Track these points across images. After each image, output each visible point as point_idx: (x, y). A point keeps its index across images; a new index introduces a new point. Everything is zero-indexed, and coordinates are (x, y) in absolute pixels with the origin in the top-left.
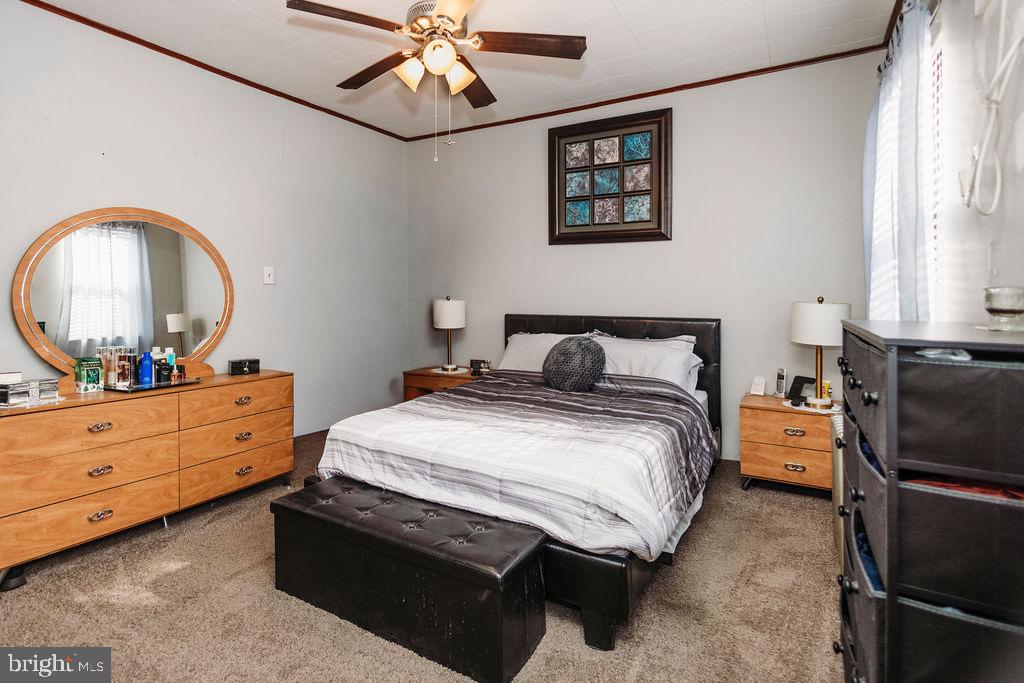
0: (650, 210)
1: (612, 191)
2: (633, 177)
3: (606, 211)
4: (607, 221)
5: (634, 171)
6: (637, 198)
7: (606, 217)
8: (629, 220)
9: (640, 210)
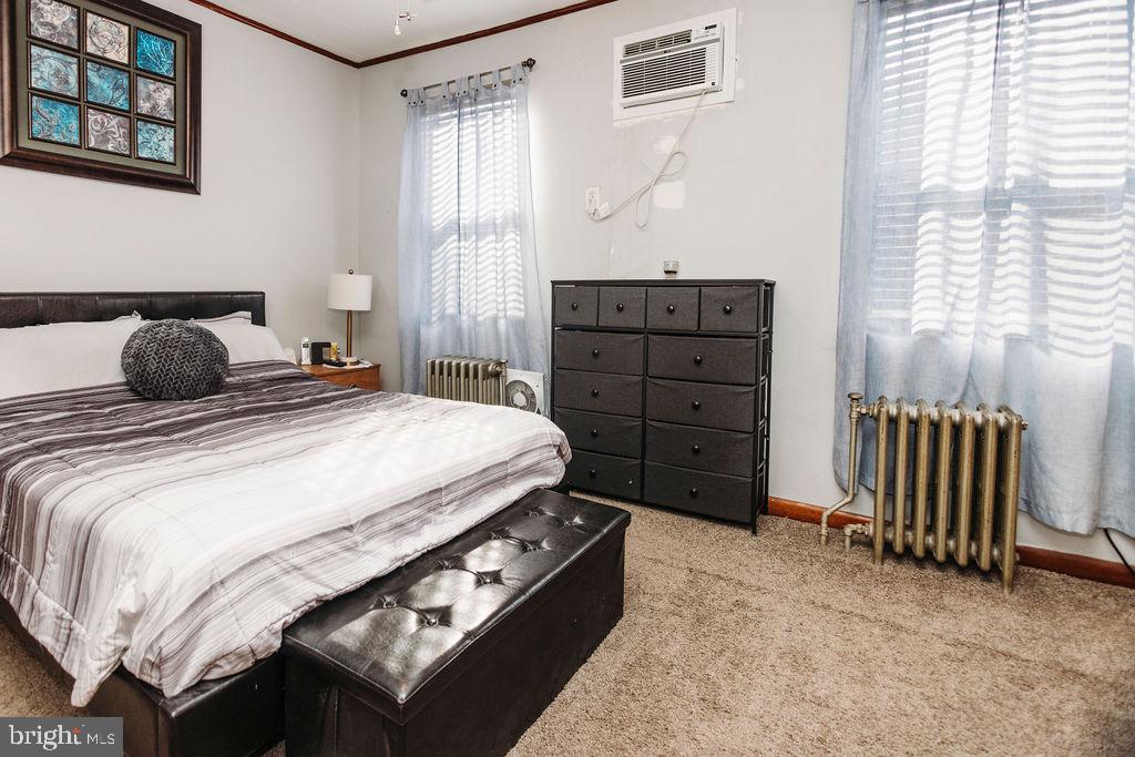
0: (175, 149)
1: (117, 105)
2: (149, 97)
3: (107, 134)
4: (110, 147)
5: (152, 87)
6: (154, 127)
7: (107, 141)
8: (144, 156)
9: (159, 145)
